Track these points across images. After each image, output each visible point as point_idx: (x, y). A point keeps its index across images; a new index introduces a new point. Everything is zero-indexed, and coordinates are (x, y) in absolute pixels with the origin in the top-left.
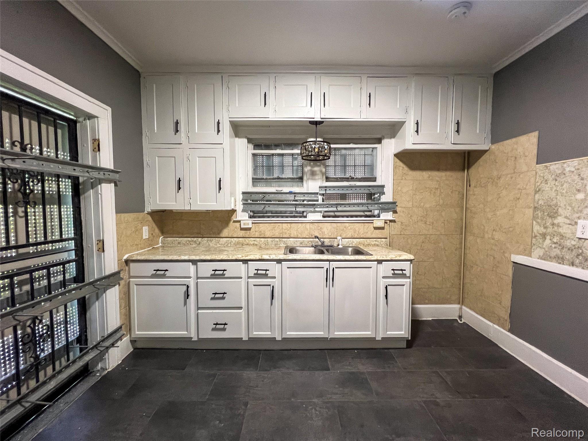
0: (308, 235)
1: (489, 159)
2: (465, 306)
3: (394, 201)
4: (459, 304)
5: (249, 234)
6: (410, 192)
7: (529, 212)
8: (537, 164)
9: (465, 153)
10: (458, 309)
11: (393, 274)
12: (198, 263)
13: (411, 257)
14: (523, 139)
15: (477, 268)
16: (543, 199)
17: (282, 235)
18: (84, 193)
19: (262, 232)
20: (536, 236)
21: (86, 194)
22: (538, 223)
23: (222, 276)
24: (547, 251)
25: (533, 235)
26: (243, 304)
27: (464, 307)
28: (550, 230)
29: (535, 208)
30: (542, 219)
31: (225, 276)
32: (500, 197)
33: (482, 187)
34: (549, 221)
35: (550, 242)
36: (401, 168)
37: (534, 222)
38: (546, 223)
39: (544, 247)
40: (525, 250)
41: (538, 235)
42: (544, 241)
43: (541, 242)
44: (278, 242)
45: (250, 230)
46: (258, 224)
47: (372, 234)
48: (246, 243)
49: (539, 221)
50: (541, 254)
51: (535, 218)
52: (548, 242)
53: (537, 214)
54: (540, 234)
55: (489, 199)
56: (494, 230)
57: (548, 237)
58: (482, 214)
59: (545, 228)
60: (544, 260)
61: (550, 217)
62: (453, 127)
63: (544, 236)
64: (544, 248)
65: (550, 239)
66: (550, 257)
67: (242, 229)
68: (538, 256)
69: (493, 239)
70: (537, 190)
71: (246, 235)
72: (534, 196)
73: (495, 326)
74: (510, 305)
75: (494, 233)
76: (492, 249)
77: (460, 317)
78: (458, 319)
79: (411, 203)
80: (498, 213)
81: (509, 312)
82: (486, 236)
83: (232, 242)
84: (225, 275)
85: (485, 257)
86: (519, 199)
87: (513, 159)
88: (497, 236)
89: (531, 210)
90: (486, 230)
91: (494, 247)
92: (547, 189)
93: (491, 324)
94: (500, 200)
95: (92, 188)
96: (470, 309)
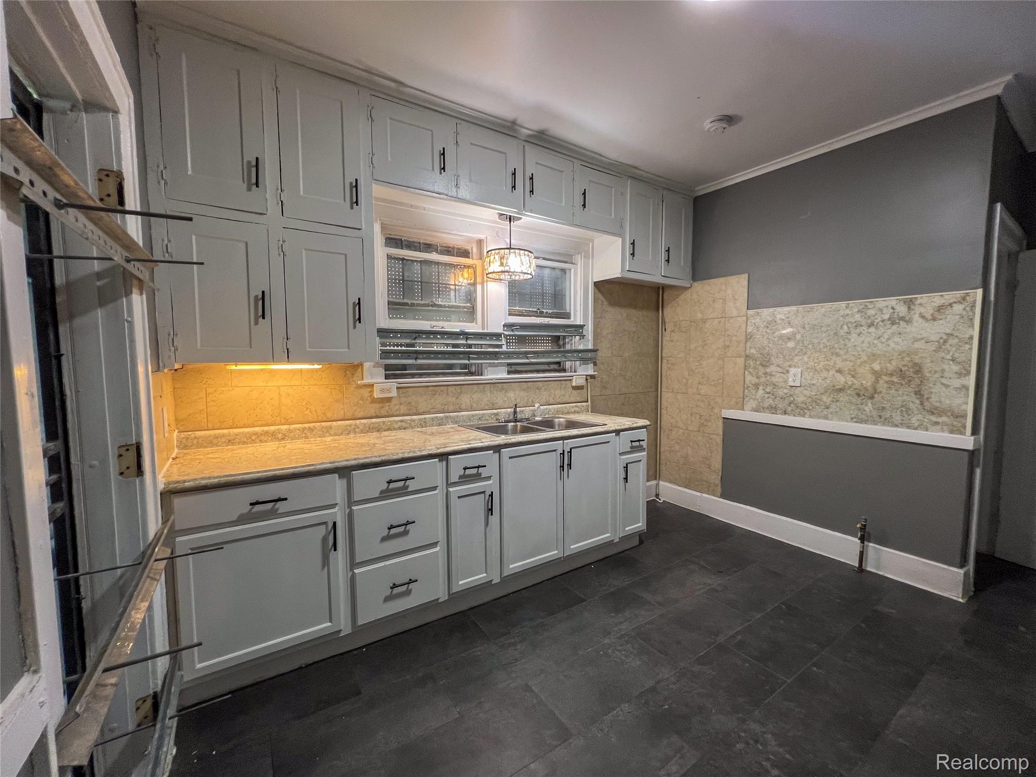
0: (487, 405)
1: (691, 299)
2: (662, 480)
3: (596, 348)
4: (656, 479)
5: (387, 409)
6: (610, 336)
7: (741, 361)
8: (748, 309)
9: (659, 288)
10: (654, 488)
11: (631, 448)
12: (353, 472)
13: (645, 422)
14: (733, 280)
15: (678, 431)
16: (755, 347)
17: (446, 407)
18: (71, 317)
19: (413, 404)
20: (748, 387)
21: (77, 322)
22: (750, 372)
23: (403, 491)
24: (759, 402)
25: (746, 386)
26: (441, 536)
27: (661, 482)
28: (762, 380)
29: (747, 356)
30: (755, 368)
31: (409, 490)
32: (706, 345)
33: (683, 332)
34: (762, 370)
35: (762, 392)
36: (600, 302)
37: (746, 372)
38: (758, 373)
39: (757, 397)
40: (737, 403)
41: (750, 385)
42: (756, 392)
43: (753, 393)
44: (444, 421)
45: (391, 402)
46: (404, 390)
47: (570, 397)
48: (387, 428)
49: (751, 370)
50: (754, 406)
51: (746, 368)
52: (761, 392)
53: (749, 363)
54: (753, 385)
55: (693, 346)
56: (699, 384)
57: (761, 388)
58: (684, 365)
59: (758, 378)
60: (757, 411)
61: (763, 366)
62: (664, 256)
63: (757, 386)
64: (757, 400)
65: (763, 390)
66: (764, 408)
67: (374, 401)
68: (750, 409)
69: (699, 394)
70: (749, 337)
71: (382, 412)
72: (746, 343)
73: (704, 495)
74: (720, 467)
75: (700, 387)
76: (698, 406)
77: (657, 495)
78: (654, 498)
79: (610, 352)
80: (704, 363)
81: (720, 475)
82: (690, 390)
83: (358, 428)
84: (408, 487)
85: (689, 415)
86: (728, 346)
87: (721, 301)
88: (704, 390)
89: (743, 359)
90: (690, 384)
91: (699, 403)
92: (759, 336)
93: (699, 494)
94: (705, 347)
95: (101, 304)
96: (670, 482)
